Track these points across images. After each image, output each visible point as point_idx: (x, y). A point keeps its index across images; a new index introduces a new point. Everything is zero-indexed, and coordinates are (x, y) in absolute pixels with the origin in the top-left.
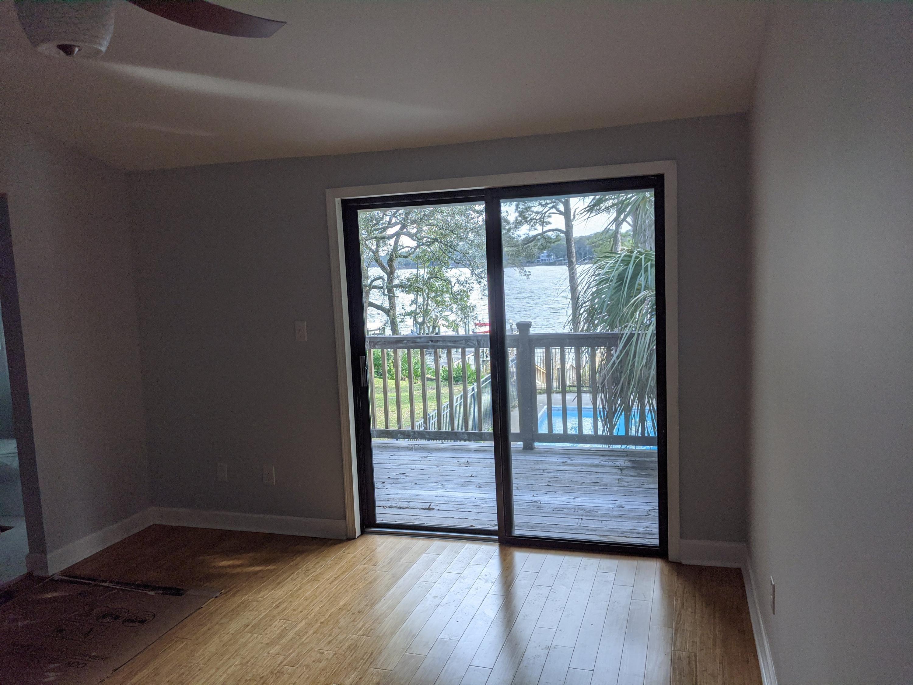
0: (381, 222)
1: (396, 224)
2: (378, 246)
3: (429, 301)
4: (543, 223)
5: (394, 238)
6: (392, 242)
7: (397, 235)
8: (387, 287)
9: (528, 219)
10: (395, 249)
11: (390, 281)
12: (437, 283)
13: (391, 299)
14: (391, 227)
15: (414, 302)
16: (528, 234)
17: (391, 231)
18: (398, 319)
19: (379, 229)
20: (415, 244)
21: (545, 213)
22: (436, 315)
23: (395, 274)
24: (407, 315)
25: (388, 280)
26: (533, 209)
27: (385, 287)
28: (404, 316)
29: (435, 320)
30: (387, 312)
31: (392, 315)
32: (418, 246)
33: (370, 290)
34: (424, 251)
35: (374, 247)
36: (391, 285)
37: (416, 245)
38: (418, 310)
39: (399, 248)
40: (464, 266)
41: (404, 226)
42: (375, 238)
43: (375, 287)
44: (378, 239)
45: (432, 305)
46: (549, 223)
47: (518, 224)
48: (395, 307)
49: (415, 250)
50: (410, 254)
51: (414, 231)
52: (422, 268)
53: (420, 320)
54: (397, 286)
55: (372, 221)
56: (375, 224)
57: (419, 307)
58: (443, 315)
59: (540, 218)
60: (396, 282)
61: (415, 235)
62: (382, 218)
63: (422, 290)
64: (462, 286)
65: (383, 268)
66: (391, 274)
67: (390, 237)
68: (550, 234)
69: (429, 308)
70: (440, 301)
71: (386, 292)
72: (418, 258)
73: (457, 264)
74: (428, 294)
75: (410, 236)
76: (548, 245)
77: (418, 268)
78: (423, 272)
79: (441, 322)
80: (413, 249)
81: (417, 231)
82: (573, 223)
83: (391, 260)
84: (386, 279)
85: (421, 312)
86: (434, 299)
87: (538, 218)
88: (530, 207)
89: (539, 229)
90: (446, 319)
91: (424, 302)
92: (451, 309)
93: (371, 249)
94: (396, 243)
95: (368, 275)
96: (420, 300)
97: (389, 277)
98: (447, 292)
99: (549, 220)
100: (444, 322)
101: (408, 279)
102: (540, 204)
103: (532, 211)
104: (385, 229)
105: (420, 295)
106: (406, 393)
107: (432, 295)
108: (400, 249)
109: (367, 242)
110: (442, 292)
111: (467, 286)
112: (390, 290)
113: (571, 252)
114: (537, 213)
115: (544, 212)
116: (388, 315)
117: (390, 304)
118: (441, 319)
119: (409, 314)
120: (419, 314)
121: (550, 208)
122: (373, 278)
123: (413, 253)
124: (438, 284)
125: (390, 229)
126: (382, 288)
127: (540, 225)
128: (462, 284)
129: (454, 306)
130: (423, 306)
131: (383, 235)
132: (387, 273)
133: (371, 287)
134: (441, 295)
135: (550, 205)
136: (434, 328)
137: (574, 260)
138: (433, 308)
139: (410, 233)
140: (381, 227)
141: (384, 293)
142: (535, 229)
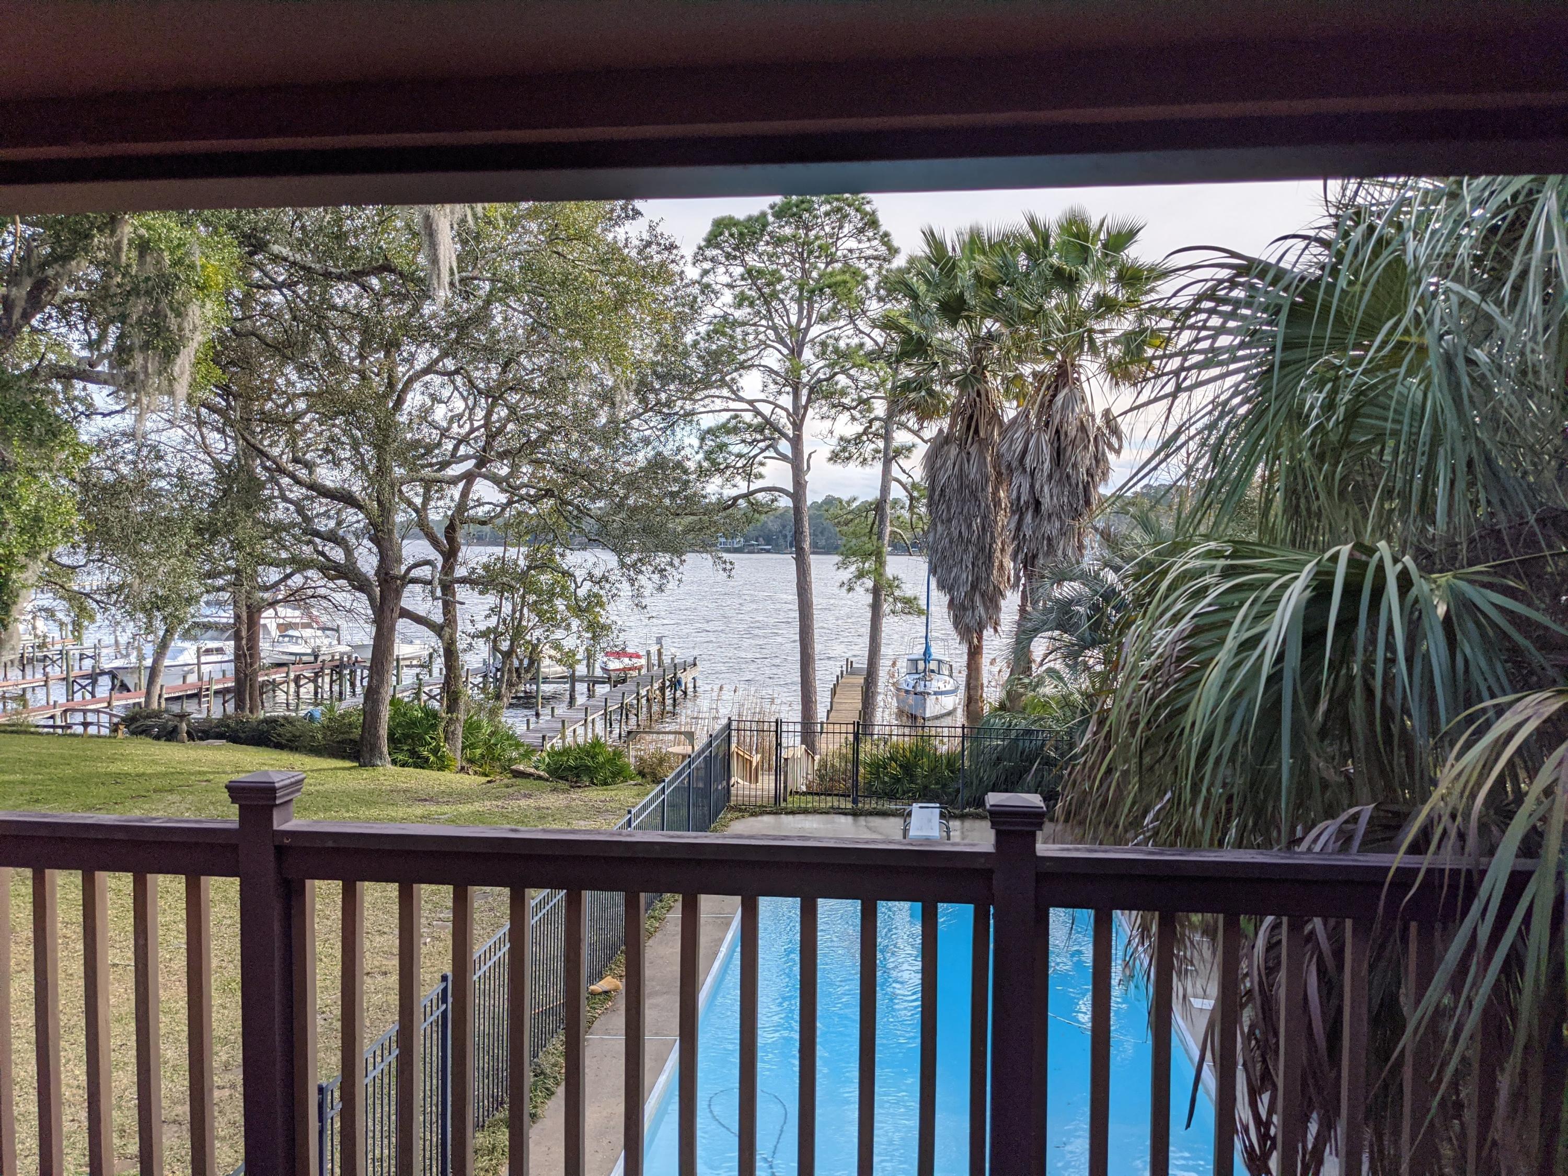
0: (437, 451)
1: (467, 457)
2: (427, 499)
3: (525, 610)
4: (749, 476)
5: (461, 485)
6: (456, 492)
7: (469, 477)
8: (441, 581)
9: (722, 467)
10: (462, 506)
11: (448, 568)
12: (542, 577)
13: (449, 608)
14: (457, 463)
15: (495, 610)
16: (721, 494)
17: (455, 470)
18: (461, 645)
19: (431, 465)
20: (503, 498)
21: (755, 456)
22: (538, 639)
23: (460, 554)
24: (478, 637)
25: (443, 567)
26: (731, 448)
27: (436, 581)
28: (473, 637)
29: (535, 646)
30: (438, 630)
31: (447, 636)
32: (510, 503)
33: (403, 586)
34: (519, 513)
35: (418, 501)
36: (449, 578)
37: (505, 501)
38: (501, 628)
39: (472, 504)
40: (605, 546)
41: (482, 462)
42: (421, 480)
43: (414, 581)
44: (428, 484)
45: (530, 618)
46: (760, 476)
47: (703, 473)
48: (455, 621)
49: (503, 510)
50: (492, 518)
51: (505, 471)
52: (512, 545)
53: (505, 646)
54: (463, 581)
55: (416, 449)
56: (423, 455)
57: (505, 620)
58: (552, 637)
59: (744, 466)
60: (461, 572)
61: (506, 479)
62: (439, 445)
63: (511, 589)
64: (597, 587)
65: (435, 543)
66: (450, 555)
67: (454, 481)
68: (759, 496)
69: (524, 623)
70: (546, 611)
71: (439, 593)
72: (507, 525)
73: (592, 542)
74: (523, 597)
75: (496, 480)
76: (756, 515)
77: (505, 545)
78: (518, 555)
79: (547, 650)
80: (499, 509)
81: (512, 472)
82: (807, 478)
83: (451, 529)
84: (439, 565)
85: (507, 630)
86: (534, 607)
87: (739, 465)
88: (726, 445)
89: (742, 487)
90: (557, 646)
91: (514, 611)
92: (568, 627)
93: (410, 503)
94: (465, 494)
95: (401, 556)
96: (507, 608)
97: (446, 560)
98: (561, 595)
99: (762, 470)
100: (553, 652)
101: (486, 567)
102: (743, 441)
103: (730, 453)
104: (444, 465)
105: (507, 599)
106: (469, 806)
107: (532, 598)
108: (472, 508)
109: (404, 488)
110: (552, 595)
111: (608, 586)
112: (447, 588)
113: (802, 532)
114: (740, 456)
115: (751, 454)
116: (440, 636)
117: (445, 615)
118: (547, 646)
119: (484, 634)
120: (502, 634)
121: (763, 451)
122: (411, 561)
123: (498, 516)
124: (545, 578)
125: (454, 466)
126: (430, 583)
127: (743, 478)
128: (598, 583)
129: (575, 623)
130: (513, 620)
131: (438, 475)
132: (442, 553)
133: (407, 580)
134: (550, 601)
135: (762, 445)
136: (532, 662)
137: (806, 546)
138: (531, 624)
139: (495, 474)
140: (434, 460)
141: (432, 592)
142: (735, 486)
